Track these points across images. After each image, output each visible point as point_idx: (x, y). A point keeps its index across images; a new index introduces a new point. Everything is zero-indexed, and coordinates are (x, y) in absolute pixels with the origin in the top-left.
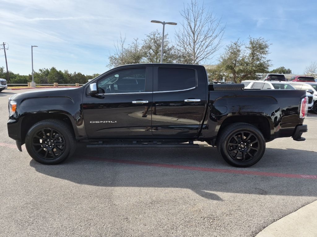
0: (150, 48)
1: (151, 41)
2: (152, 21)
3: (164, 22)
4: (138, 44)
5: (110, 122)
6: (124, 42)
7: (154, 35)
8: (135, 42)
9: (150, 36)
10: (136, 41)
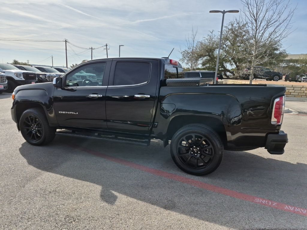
0: (227, 39)
1: (229, 32)
2: (210, 12)
3: (224, 11)
4: (213, 36)
5: (73, 113)
6: (195, 35)
7: (232, 25)
8: (210, 34)
9: (228, 26)
10: (212, 33)
